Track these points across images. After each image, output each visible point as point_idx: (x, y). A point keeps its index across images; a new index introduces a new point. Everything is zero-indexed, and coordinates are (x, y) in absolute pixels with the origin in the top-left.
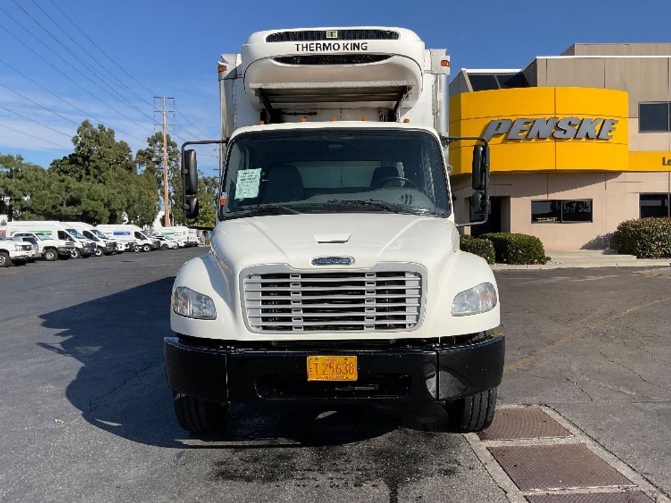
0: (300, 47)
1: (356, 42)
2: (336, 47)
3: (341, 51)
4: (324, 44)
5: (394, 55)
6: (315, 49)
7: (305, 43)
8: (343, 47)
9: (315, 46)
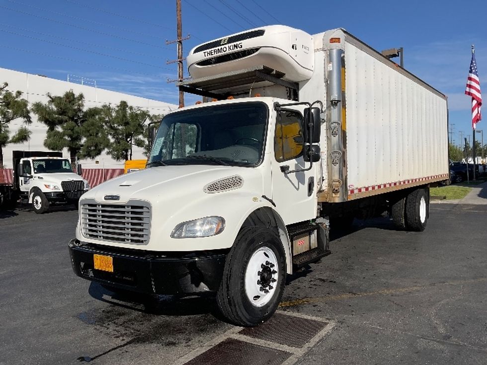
0: (206, 54)
1: (235, 43)
2: (225, 49)
3: (228, 52)
4: (218, 49)
5: (261, 47)
6: (213, 53)
7: (208, 51)
8: (228, 49)
9: (213, 51)
